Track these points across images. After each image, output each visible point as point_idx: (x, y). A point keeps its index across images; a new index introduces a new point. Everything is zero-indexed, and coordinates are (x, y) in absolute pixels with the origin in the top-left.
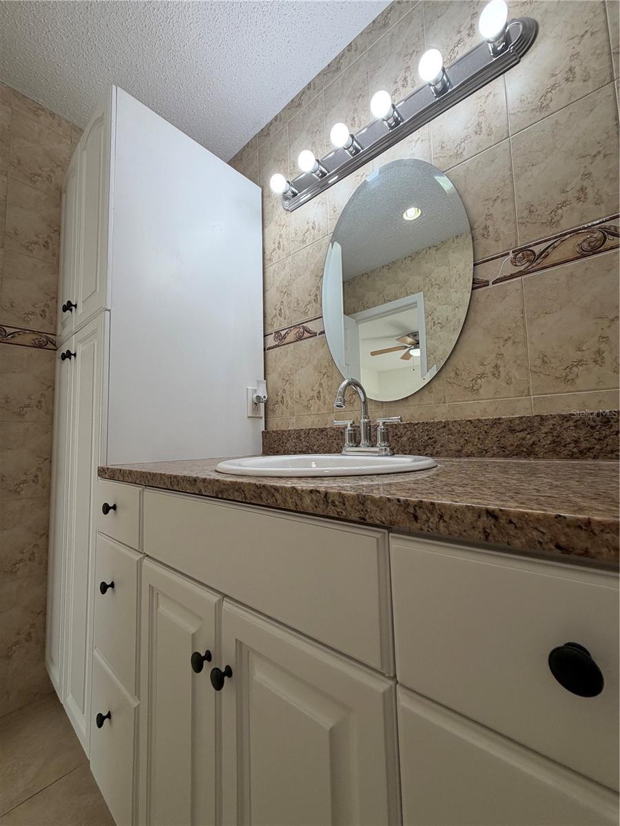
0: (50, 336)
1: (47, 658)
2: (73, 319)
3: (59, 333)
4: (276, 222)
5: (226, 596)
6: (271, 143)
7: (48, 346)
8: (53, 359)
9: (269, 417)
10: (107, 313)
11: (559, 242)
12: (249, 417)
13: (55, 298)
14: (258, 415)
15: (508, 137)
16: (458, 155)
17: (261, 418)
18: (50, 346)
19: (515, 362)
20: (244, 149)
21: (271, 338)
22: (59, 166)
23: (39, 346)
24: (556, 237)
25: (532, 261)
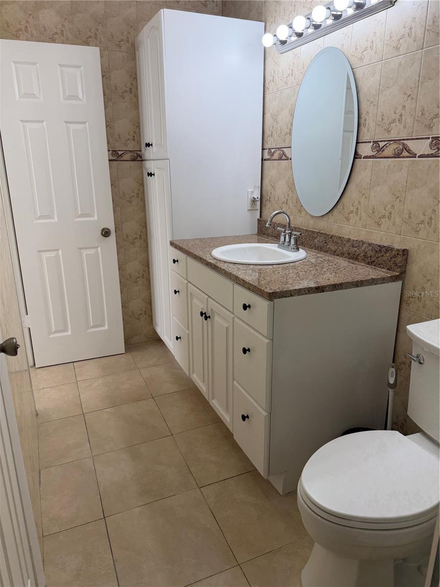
0: (138, 152)
1: (154, 322)
2: (151, 153)
3: (143, 151)
5: (210, 297)
7: (138, 159)
8: (141, 167)
9: (263, 209)
10: (168, 160)
11: (388, 144)
12: (248, 210)
13: (138, 126)
14: (255, 208)
15: (382, 60)
16: (362, 59)
17: (258, 210)
18: (139, 159)
19: (364, 208)
21: (266, 152)
22: (131, 27)
23: (134, 160)
24: (388, 141)
25: (378, 151)
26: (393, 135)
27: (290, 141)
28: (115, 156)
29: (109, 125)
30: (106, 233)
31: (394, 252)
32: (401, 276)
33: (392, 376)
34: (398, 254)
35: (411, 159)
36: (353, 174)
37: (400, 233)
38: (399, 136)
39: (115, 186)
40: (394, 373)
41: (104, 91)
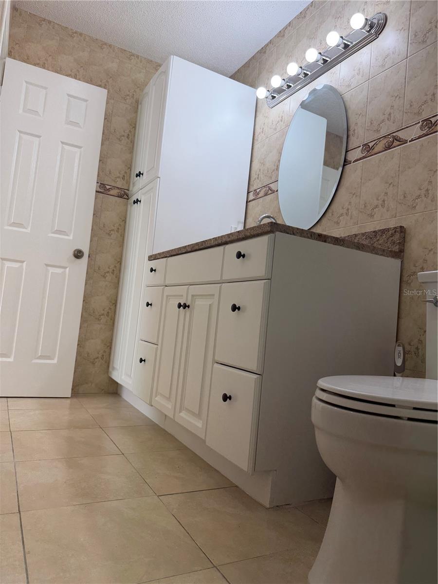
0: (126, 191)
1: (111, 368)
2: (140, 181)
3: (131, 189)
4: (263, 114)
6: (266, 59)
8: (126, 205)
10: (159, 179)
11: (378, 142)
13: (130, 167)
15: (369, 79)
16: (349, 86)
18: (125, 196)
19: (355, 206)
20: (250, 60)
21: (251, 194)
22: (138, 87)
23: (120, 196)
24: (378, 139)
25: (368, 151)
26: (383, 132)
27: (277, 175)
28: (103, 189)
29: (103, 160)
30: (78, 254)
31: (391, 232)
32: (399, 254)
33: (399, 357)
34: (395, 232)
35: (402, 146)
36: (343, 180)
37: (396, 215)
38: (389, 131)
39: (96, 216)
40: (402, 352)
41: (103, 130)
